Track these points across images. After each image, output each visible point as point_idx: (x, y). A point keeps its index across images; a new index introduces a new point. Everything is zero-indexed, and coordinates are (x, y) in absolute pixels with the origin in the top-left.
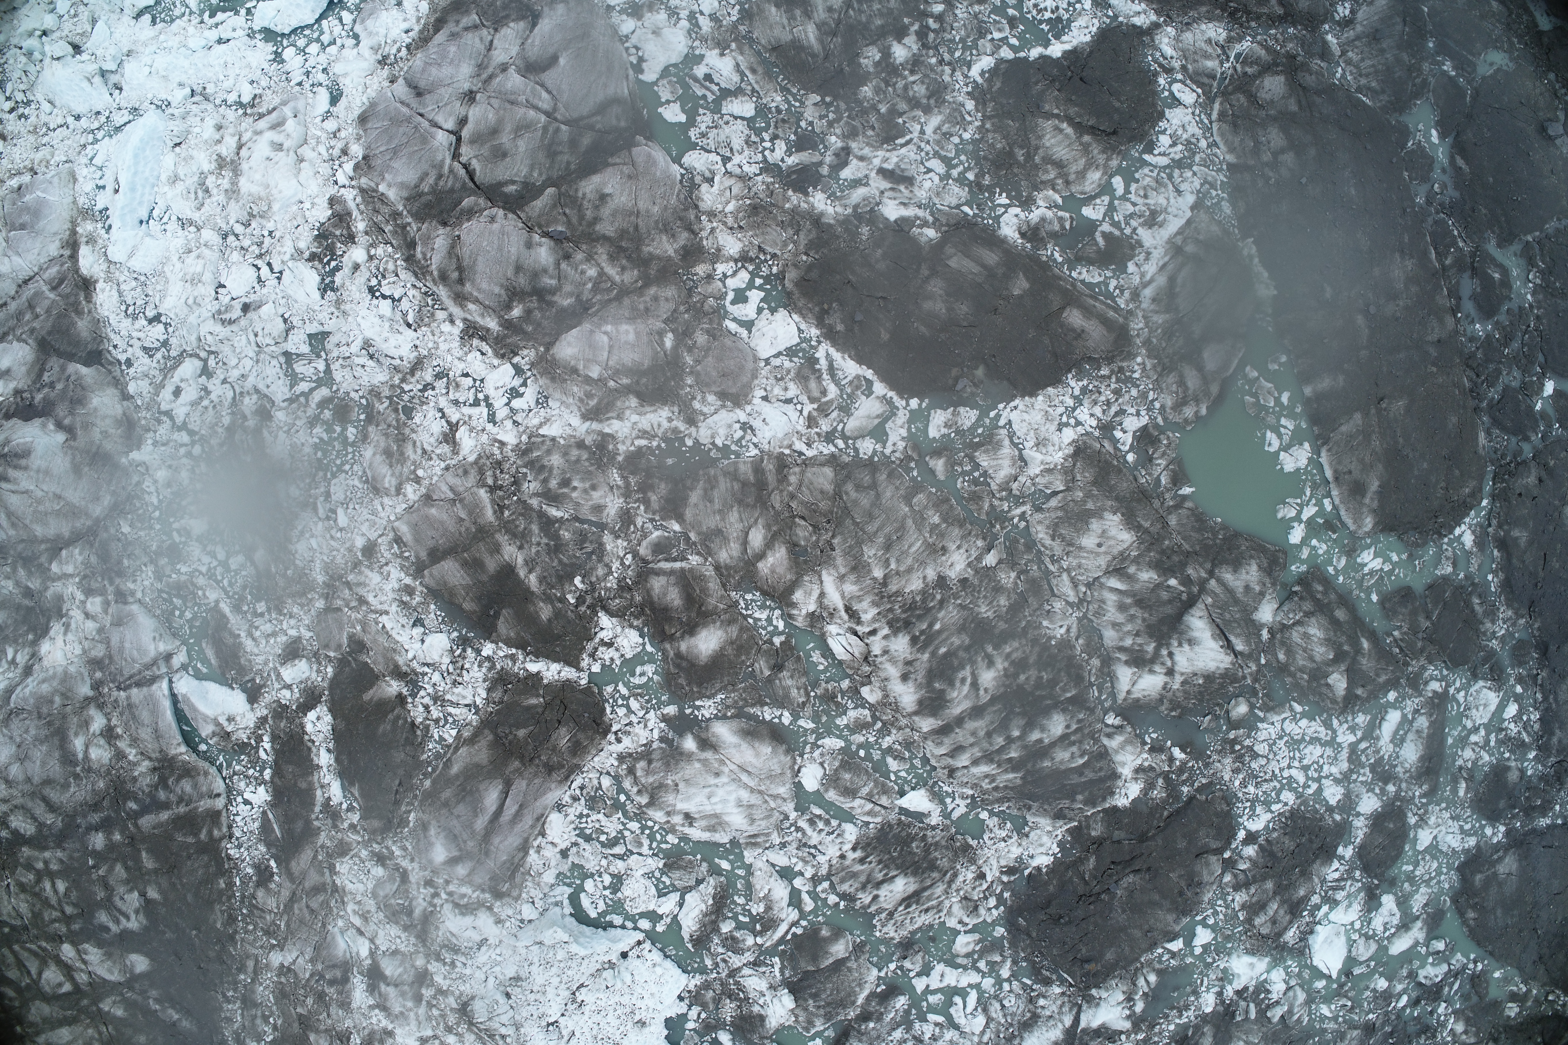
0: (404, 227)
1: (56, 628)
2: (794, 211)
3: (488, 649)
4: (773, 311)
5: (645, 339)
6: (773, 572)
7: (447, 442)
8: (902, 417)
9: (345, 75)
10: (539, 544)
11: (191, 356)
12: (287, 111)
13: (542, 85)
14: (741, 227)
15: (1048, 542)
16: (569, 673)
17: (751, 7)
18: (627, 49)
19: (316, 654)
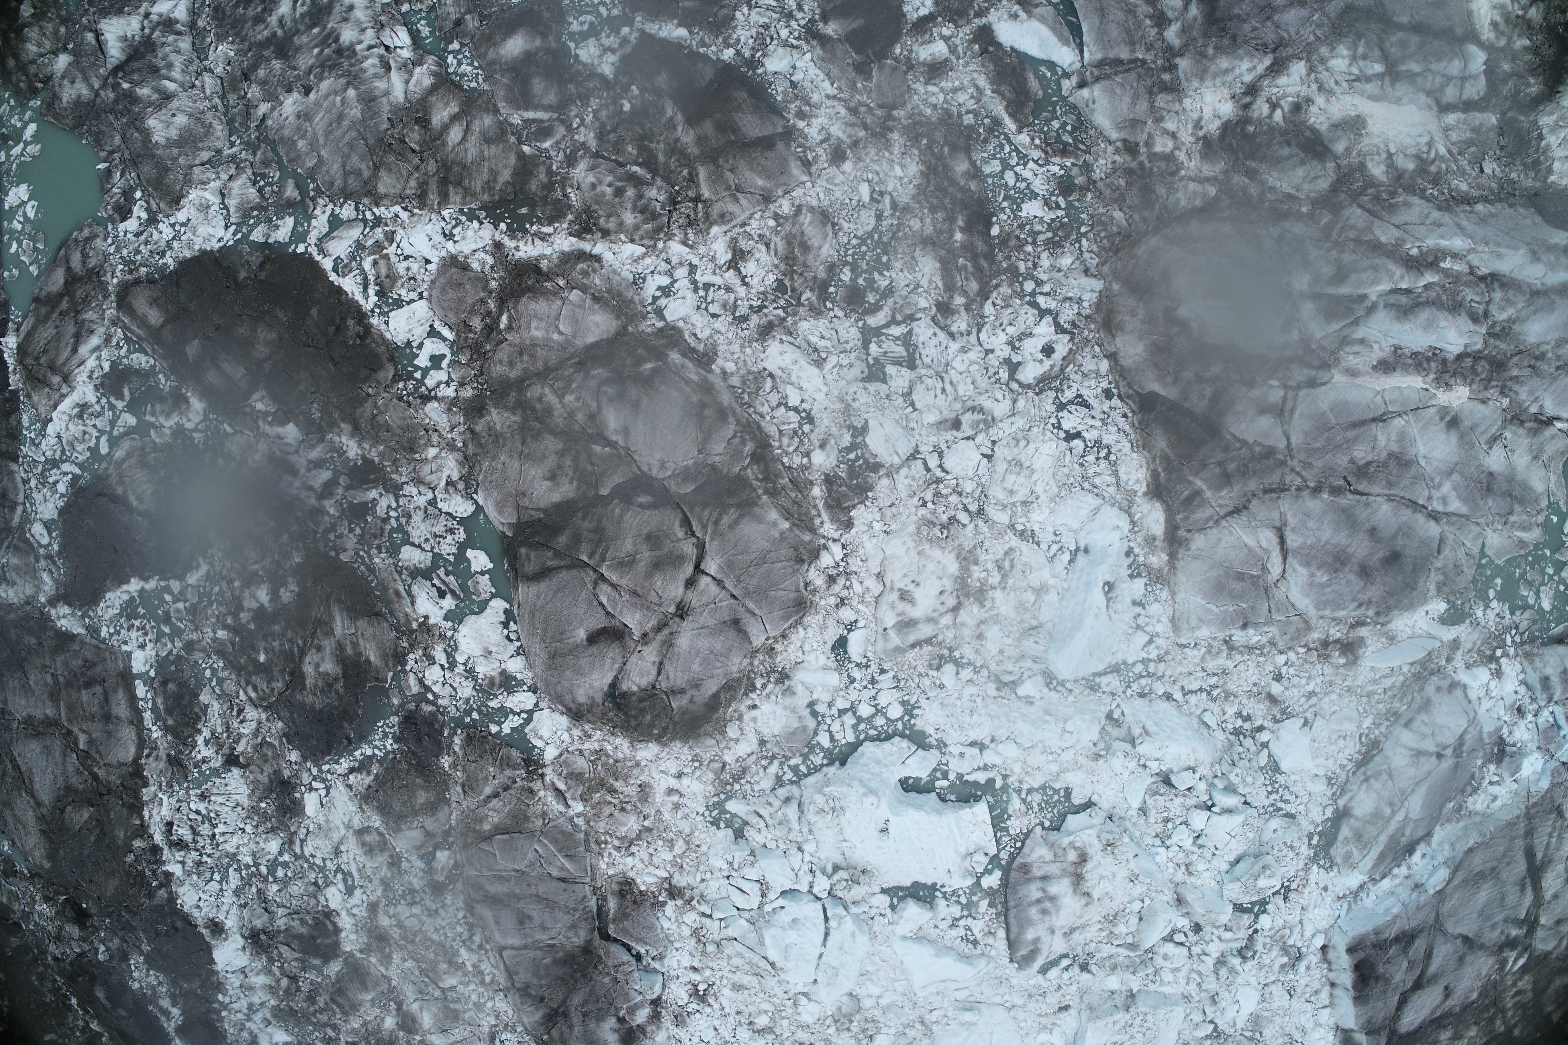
0: (766, 479)
1: (1213, 127)
2: (376, 442)
3: (728, 54)
4: (409, 343)
5: (523, 322)
6: (447, 104)
7: (742, 251)
8: (312, 238)
9: (825, 668)
10: (658, 142)
11: (1029, 386)
12: (895, 639)
13: (608, 613)
14: (427, 431)
15: (215, 123)
16: (652, 28)
17: (395, 666)
18: (518, 640)
19: (911, 67)
